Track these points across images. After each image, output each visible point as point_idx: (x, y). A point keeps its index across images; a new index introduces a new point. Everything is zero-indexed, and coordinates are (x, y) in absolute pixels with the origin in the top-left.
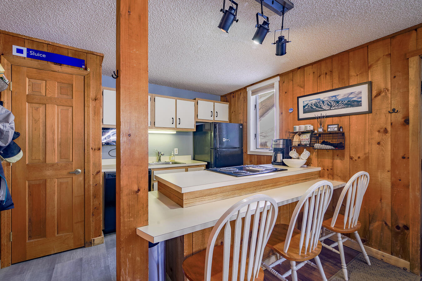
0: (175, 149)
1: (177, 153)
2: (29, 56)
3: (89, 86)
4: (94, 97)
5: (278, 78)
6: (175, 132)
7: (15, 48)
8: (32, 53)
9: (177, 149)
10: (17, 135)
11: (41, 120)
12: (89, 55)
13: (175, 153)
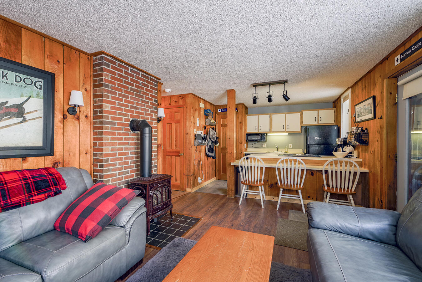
0: (290, 144)
1: (291, 147)
2: (222, 111)
3: (238, 118)
4: (240, 122)
5: (350, 90)
6: (288, 134)
7: (219, 109)
8: (223, 110)
9: (291, 144)
10: (217, 138)
11: (225, 133)
12: (239, 105)
13: (290, 147)
